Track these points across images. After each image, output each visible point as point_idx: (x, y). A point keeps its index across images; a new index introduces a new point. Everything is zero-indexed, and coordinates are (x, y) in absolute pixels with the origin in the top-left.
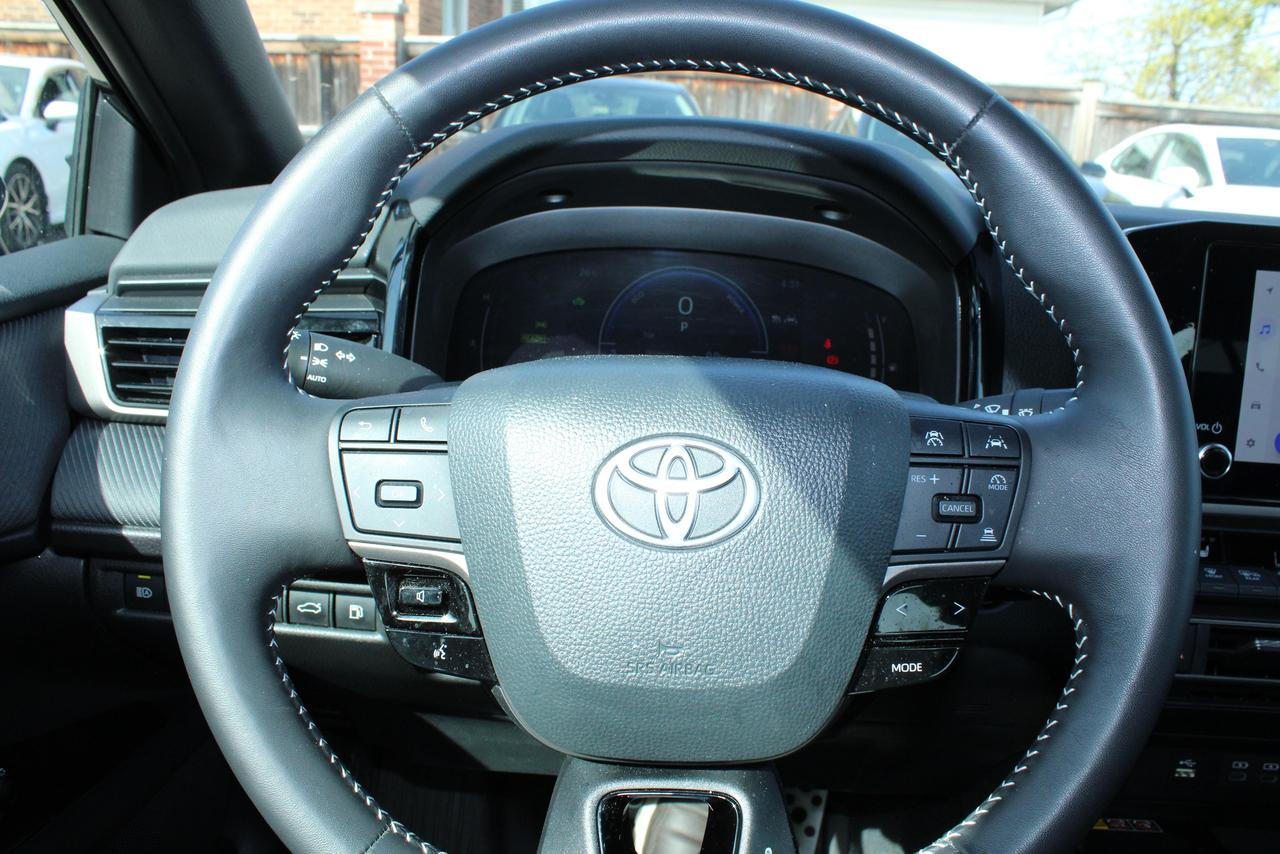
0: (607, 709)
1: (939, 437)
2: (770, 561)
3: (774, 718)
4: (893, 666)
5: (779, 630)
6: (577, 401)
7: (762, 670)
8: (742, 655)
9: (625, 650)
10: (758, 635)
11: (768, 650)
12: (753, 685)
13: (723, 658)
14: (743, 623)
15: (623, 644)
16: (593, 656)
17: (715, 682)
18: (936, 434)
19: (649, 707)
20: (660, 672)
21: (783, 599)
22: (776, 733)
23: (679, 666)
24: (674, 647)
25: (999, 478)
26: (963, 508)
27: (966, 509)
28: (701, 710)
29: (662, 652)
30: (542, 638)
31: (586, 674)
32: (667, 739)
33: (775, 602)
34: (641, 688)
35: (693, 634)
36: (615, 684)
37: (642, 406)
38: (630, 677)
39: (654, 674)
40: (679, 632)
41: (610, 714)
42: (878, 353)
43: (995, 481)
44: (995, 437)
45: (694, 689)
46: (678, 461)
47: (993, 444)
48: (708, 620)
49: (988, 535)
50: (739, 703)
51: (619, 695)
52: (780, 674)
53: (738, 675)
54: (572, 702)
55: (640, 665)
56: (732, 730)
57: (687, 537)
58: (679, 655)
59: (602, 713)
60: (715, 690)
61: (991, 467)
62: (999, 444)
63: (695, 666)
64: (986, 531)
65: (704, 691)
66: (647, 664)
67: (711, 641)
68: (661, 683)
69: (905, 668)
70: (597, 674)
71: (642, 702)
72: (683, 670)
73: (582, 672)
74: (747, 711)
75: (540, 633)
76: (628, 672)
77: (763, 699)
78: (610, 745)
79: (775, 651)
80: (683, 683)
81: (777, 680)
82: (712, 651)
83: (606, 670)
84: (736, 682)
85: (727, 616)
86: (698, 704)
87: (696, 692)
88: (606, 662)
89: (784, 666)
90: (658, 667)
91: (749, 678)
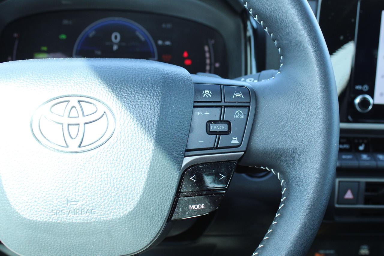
0: (43, 234)
1: (209, 93)
2: (122, 156)
3: (128, 234)
4: (190, 206)
5: (128, 190)
6: (23, 80)
7: (120, 211)
8: (109, 204)
9: (50, 204)
10: (117, 194)
11: (122, 201)
12: (115, 218)
13: (100, 206)
14: (109, 188)
15: (49, 201)
16: (34, 208)
17: (96, 218)
18: (208, 92)
19: (65, 232)
20: (69, 214)
21: (129, 175)
22: (131, 242)
23: (78, 211)
24: (74, 201)
25: (239, 112)
26: (221, 128)
27: (223, 127)
28: (91, 232)
29: (69, 204)
30: (8, 200)
31: (31, 217)
32: (76, 248)
33: (125, 177)
34: (59, 223)
35: (84, 194)
36: (46, 221)
37: (56, 81)
38: (53, 218)
39: (65, 215)
40: (77, 194)
41: (46, 236)
42: (210, 58)
43: (237, 114)
44: (238, 92)
45: (86, 222)
46: (74, 108)
47: (237, 95)
48: (91, 187)
49: (235, 141)
50: (109, 228)
51: (48, 227)
52: (129, 213)
53: (108, 214)
54: (26, 232)
55: (58, 211)
56: (108, 241)
57: (80, 146)
58: (77, 205)
59: (41, 236)
60: (97, 222)
61: (235, 107)
62: (239, 95)
63: (86, 210)
64: (233, 138)
65: (91, 223)
66: (62, 211)
67: (93, 197)
68: (69, 220)
69: (196, 207)
70: (37, 217)
71: (61, 230)
72: (80, 213)
73: (29, 216)
74: (114, 232)
75: (6, 198)
76: (52, 215)
77: (121, 225)
78: (48, 252)
79: (126, 201)
80: (80, 219)
81: (128, 215)
82: (94, 202)
83: (41, 215)
84: (107, 217)
85: (101, 185)
86: (89, 229)
87: (87, 223)
88: (41, 211)
89: (131, 208)
90: (67, 212)
91: (113, 215)
